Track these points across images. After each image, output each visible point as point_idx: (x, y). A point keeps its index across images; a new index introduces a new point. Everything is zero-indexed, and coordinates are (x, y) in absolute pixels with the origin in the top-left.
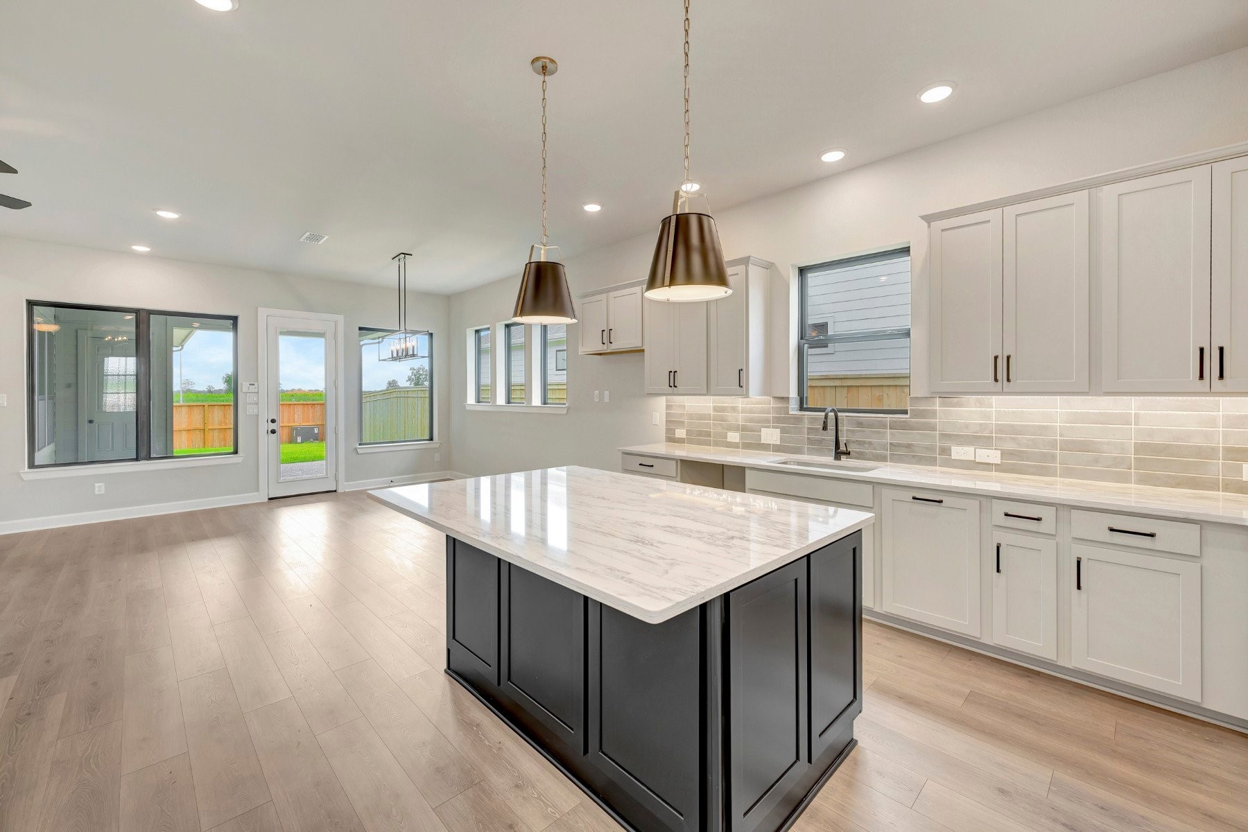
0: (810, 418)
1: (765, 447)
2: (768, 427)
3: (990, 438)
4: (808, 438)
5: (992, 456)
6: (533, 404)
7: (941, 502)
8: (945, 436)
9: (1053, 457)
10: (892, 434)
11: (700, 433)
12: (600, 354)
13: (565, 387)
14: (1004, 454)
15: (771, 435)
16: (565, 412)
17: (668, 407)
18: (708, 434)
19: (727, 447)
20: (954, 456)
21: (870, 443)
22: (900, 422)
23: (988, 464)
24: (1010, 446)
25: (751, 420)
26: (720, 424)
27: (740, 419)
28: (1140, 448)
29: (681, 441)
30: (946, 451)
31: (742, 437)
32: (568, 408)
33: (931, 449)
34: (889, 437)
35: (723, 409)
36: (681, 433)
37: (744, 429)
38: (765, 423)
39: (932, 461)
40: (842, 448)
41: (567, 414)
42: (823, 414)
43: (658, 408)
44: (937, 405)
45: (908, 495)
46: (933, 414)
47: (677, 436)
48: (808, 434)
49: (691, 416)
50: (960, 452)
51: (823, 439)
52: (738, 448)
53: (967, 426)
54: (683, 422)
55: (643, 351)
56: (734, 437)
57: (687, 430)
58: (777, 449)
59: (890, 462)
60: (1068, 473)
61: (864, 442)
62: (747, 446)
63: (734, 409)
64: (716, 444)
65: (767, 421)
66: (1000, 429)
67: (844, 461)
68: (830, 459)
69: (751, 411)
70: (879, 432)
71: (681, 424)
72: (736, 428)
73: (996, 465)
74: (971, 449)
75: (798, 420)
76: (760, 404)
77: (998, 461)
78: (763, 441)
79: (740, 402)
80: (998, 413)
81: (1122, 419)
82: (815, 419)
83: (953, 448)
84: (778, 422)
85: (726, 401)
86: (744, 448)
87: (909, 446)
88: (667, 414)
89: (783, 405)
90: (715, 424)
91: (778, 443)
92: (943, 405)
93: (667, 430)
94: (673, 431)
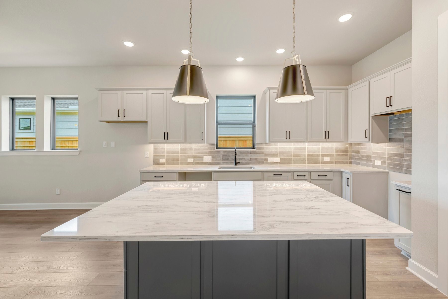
0: (224, 151)
1: (206, 163)
3: (277, 155)
4: (223, 159)
5: (278, 160)
6: (45, 150)
7: (281, 175)
8: (265, 155)
9: (291, 159)
10: (251, 155)
11: (174, 160)
12: (108, 122)
13: (77, 139)
14: (281, 159)
15: (207, 158)
16: (78, 153)
17: (155, 149)
18: (178, 160)
19: (187, 165)
20: (269, 161)
21: (244, 159)
22: (254, 151)
23: (277, 162)
24: (282, 157)
25: (199, 153)
26: (184, 155)
27: (194, 152)
28: (308, 155)
29: (163, 164)
30: (266, 160)
31: (194, 160)
32: (80, 151)
33: (262, 159)
34: (250, 156)
35: (185, 149)
36: (162, 160)
37: (195, 157)
38: (206, 154)
39: (262, 163)
40: (238, 161)
41: (79, 154)
42: (234, 149)
43: (150, 150)
44: (264, 146)
45: (272, 174)
46: (263, 148)
47: (160, 162)
48: (223, 157)
49: (168, 153)
50: (270, 160)
51: (228, 158)
52: (193, 164)
53: (272, 152)
54: (164, 155)
55: (147, 122)
56: (190, 160)
57: (166, 159)
58: (210, 164)
59: (251, 164)
60: (295, 163)
61: (242, 159)
62: (197, 163)
63: (191, 149)
64: (182, 164)
65: (207, 153)
66: (280, 152)
67: (238, 165)
68: (233, 165)
69: (199, 149)
70: (247, 155)
71: (163, 156)
72: (192, 157)
73: (279, 162)
74: (273, 158)
75: (219, 152)
76: (203, 146)
77: (280, 161)
78: (204, 161)
79: (194, 146)
80: (279, 147)
81: (305, 148)
82: (225, 151)
83: (268, 158)
84: (211, 153)
85: (187, 146)
86: (196, 165)
87: (256, 159)
88: (154, 152)
89: (213, 147)
90: (181, 155)
91: (211, 161)
92: (265, 146)
93: (155, 160)
94: (159, 160)
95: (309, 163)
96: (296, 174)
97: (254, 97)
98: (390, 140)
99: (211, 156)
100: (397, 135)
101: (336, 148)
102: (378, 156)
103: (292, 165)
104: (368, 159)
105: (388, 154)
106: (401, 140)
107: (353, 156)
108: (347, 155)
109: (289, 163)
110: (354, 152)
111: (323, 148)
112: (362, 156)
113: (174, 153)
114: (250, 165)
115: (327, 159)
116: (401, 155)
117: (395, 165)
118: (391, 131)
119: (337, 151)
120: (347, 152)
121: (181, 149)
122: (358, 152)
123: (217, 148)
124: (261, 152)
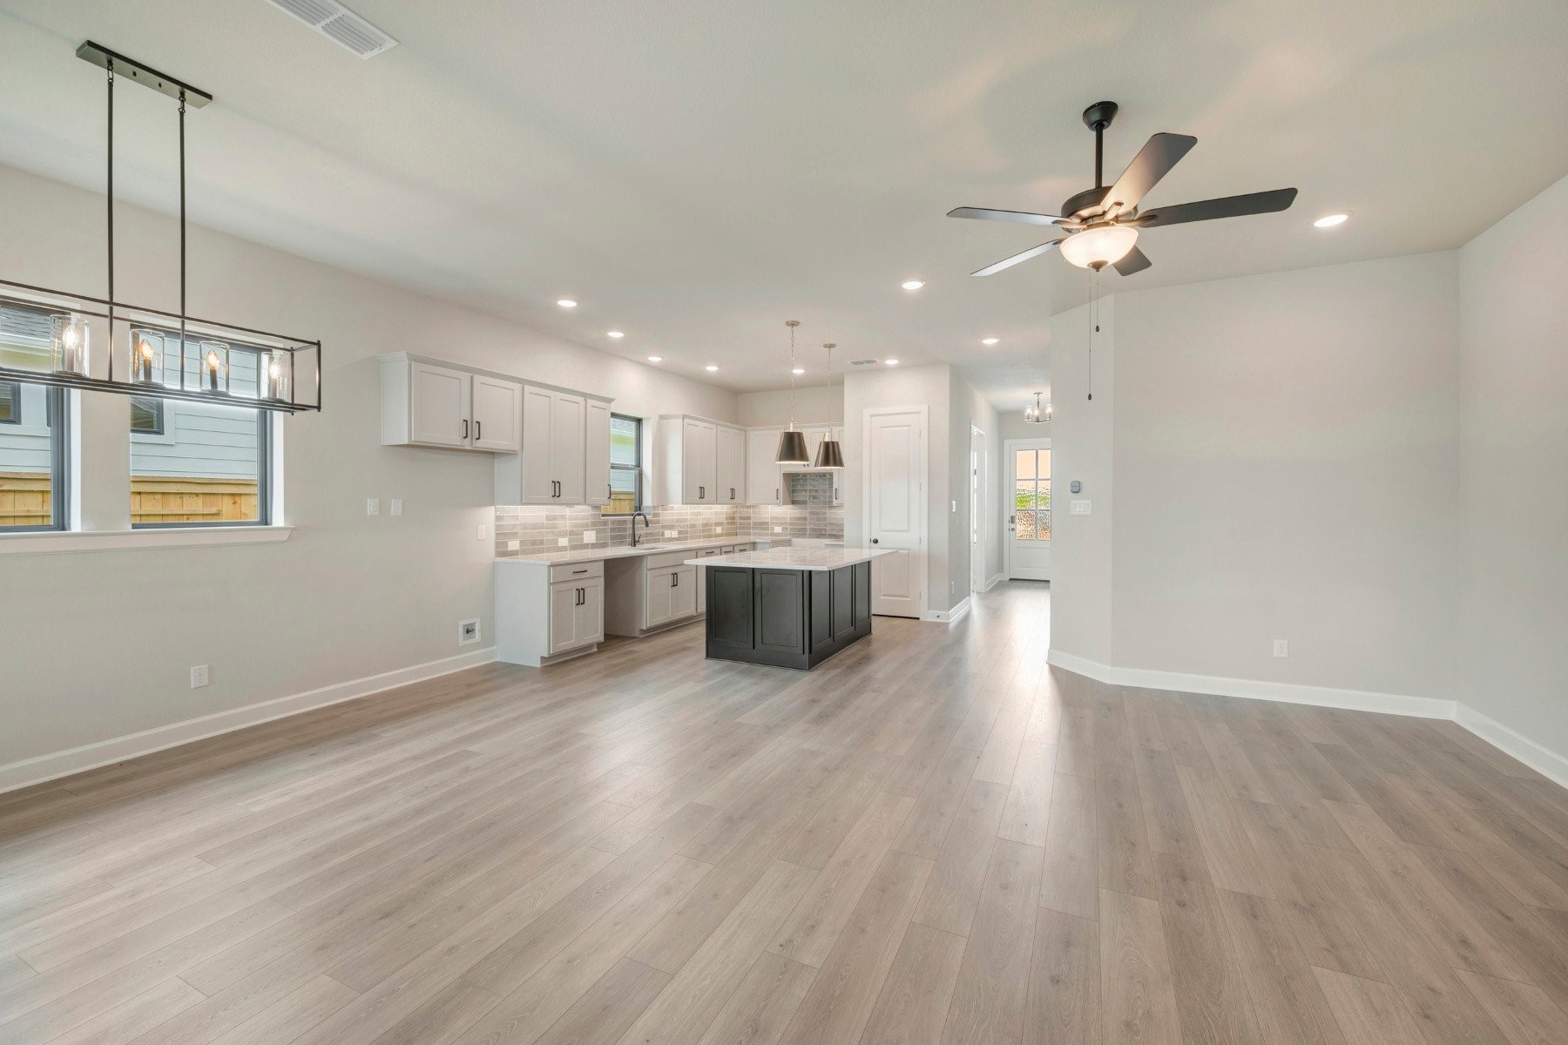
0: (611, 521)
1: (586, 546)
2: (588, 530)
3: (673, 526)
4: (611, 536)
5: (675, 534)
8: (663, 527)
9: (688, 531)
11: (534, 543)
14: (680, 533)
15: (590, 536)
16: (284, 537)
17: (498, 518)
18: (542, 542)
19: (560, 551)
20: (665, 536)
24: (680, 529)
25: (576, 526)
26: (552, 531)
27: (568, 525)
28: (705, 525)
29: (514, 553)
30: (663, 534)
31: (568, 541)
32: (292, 530)
35: (554, 518)
36: (514, 545)
37: (571, 533)
38: (586, 527)
39: (657, 541)
41: (289, 539)
43: (486, 521)
44: (660, 511)
45: (704, 552)
46: (661, 515)
47: (509, 549)
48: (610, 533)
49: (524, 527)
50: (668, 534)
52: (567, 550)
53: (669, 520)
54: (516, 533)
56: (563, 542)
57: (520, 541)
58: (594, 546)
59: (648, 543)
60: (692, 538)
62: (573, 548)
63: (563, 517)
64: (549, 550)
65: (587, 525)
66: (679, 521)
67: (638, 546)
71: (514, 535)
72: (563, 534)
74: (670, 531)
75: (605, 523)
76: (582, 512)
77: (677, 536)
78: (585, 542)
79: (567, 511)
80: (678, 513)
81: (699, 514)
82: (613, 522)
83: (665, 532)
84: (594, 525)
85: (557, 510)
86: (573, 550)
87: (651, 534)
88: (498, 527)
89: (597, 512)
90: (547, 532)
91: (595, 542)
92: (663, 510)
93: (497, 544)
94: (506, 544)
95: (704, 537)
96: (724, 550)
97: (639, 421)
98: (793, 502)
99: (594, 532)
100: (800, 496)
101: (727, 513)
102: (778, 521)
104: (763, 526)
105: (791, 518)
106: (805, 503)
107: (740, 524)
108: (733, 523)
109: (686, 539)
110: (741, 518)
111: (716, 513)
112: (755, 524)
113: (535, 526)
114: (647, 546)
115: (719, 530)
116: (805, 519)
117: (799, 530)
118: (794, 491)
119: (727, 518)
120: (733, 518)
121: (548, 518)
122: (749, 518)
123: (603, 515)
124: (658, 522)
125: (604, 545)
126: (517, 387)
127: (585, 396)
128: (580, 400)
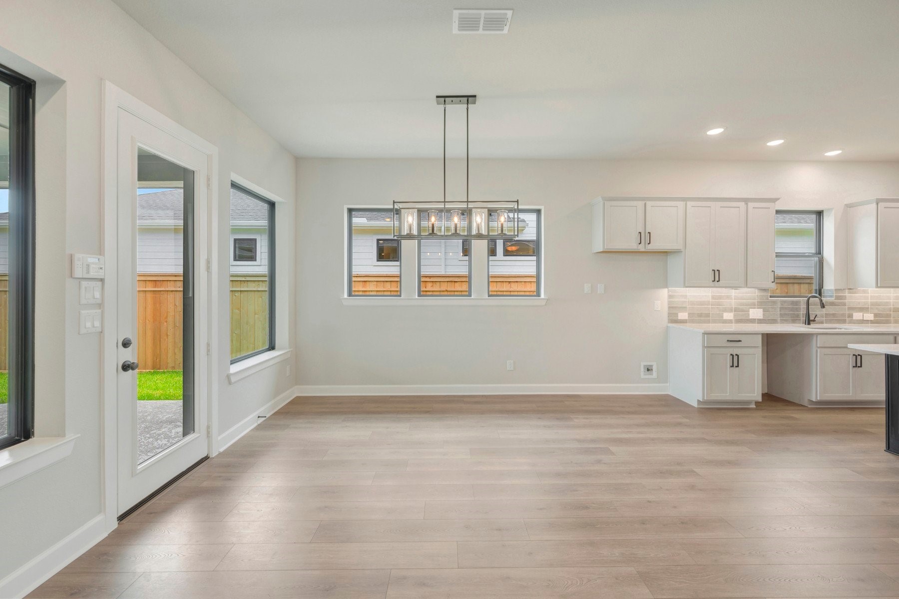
0: (782, 302)
1: (753, 321)
2: (754, 308)
3: (868, 308)
4: (781, 314)
5: (870, 316)
8: (849, 309)
9: (891, 315)
11: (700, 315)
14: (876, 315)
15: (756, 313)
16: (544, 303)
17: (670, 297)
18: (708, 315)
19: (723, 323)
20: (854, 318)
22: (831, 302)
23: (868, 321)
24: (876, 311)
25: (742, 304)
26: (717, 308)
27: (733, 303)
29: (683, 321)
30: (851, 316)
31: (735, 316)
32: (547, 300)
33: (843, 315)
35: (720, 297)
36: (683, 316)
37: (736, 310)
38: (753, 306)
39: (844, 322)
40: (811, 318)
41: (546, 304)
43: (662, 298)
44: (847, 294)
46: (844, 298)
47: (679, 318)
48: (780, 311)
49: (693, 303)
50: (857, 316)
51: (789, 313)
52: (732, 323)
53: (859, 303)
54: (686, 307)
56: (728, 316)
57: (689, 314)
58: (760, 321)
59: (826, 323)
62: (739, 321)
63: (728, 297)
64: (715, 322)
65: (755, 305)
66: (872, 304)
67: (811, 325)
69: (742, 298)
71: (683, 309)
72: (730, 310)
73: (871, 321)
74: (862, 314)
75: (774, 302)
76: (748, 293)
77: (872, 319)
78: (750, 317)
79: (733, 293)
80: (871, 296)
82: (785, 302)
83: (854, 314)
84: (761, 304)
85: (724, 292)
86: (736, 323)
87: (834, 315)
88: (669, 303)
89: (765, 294)
90: (713, 308)
91: (762, 318)
92: (850, 293)
93: (670, 314)
94: (676, 315)
97: (819, 212)
99: (762, 310)
103: (892, 325)
109: (888, 322)
113: (702, 303)
114: (825, 325)
121: (713, 297)
123: (771, 297)
124: (844, 304)
125: (774, 321)
126: (681, 204)
127: (746, 201)
128: (742, 204)
